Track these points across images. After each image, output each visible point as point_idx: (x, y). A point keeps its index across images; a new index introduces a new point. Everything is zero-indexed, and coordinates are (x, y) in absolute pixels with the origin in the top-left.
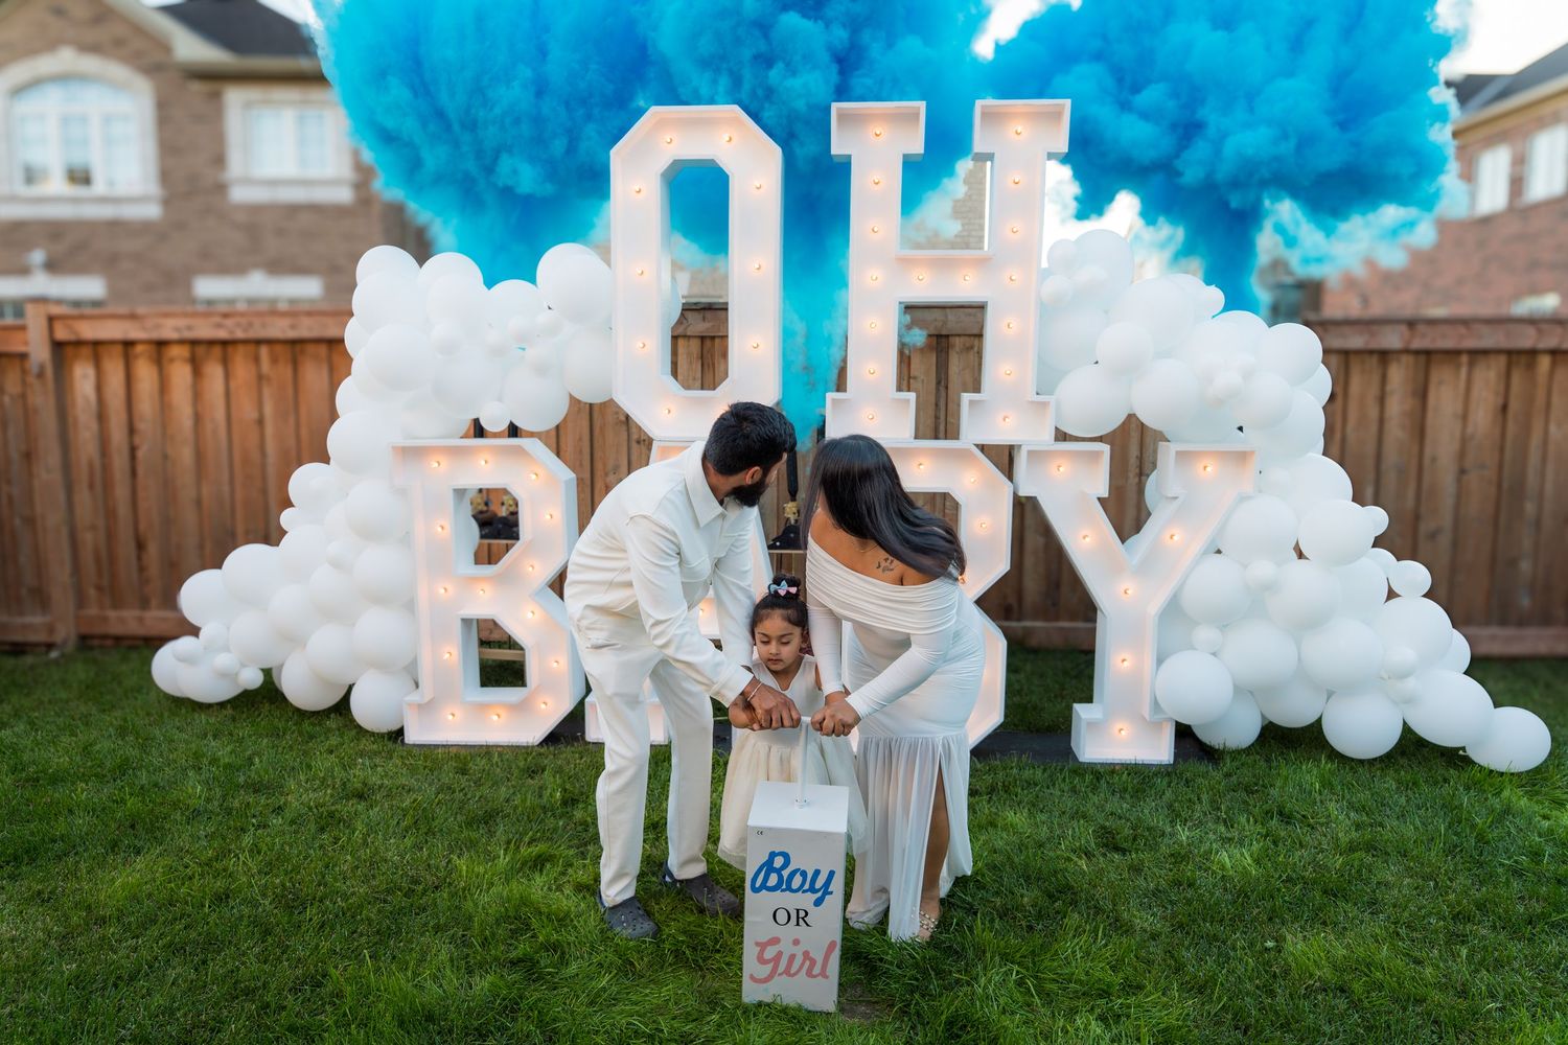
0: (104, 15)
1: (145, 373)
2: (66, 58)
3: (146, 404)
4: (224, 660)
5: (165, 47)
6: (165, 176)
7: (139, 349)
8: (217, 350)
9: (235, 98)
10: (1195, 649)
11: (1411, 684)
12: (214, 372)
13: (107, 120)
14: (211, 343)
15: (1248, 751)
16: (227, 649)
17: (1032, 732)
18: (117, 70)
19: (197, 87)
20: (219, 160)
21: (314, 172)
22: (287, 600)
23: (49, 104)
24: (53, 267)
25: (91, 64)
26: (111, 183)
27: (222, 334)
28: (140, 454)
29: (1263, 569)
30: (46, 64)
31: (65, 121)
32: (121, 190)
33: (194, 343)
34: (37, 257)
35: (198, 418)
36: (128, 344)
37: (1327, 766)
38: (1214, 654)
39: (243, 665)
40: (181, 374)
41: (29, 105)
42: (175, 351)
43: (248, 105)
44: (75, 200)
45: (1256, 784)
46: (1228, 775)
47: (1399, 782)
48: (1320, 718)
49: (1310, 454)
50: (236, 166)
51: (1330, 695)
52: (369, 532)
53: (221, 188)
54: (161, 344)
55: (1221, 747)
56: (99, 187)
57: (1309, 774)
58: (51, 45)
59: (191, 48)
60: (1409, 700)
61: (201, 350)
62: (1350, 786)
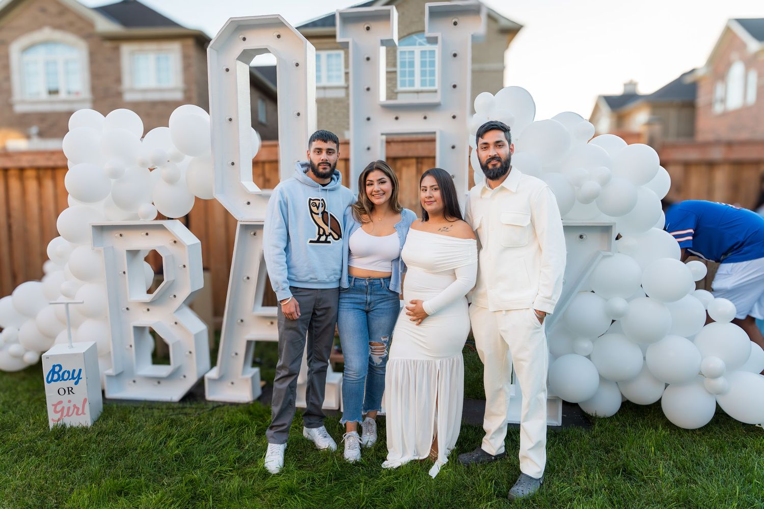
0: (64, 10)
1: (14, 184)
2: (47, 33)
3: (15, 202)
4: (14, 348)
5: (91, 24)
6: (94, 89)
7: (12, 173)
8: (49, 173)
9: (126, 49)
10: (575, 353)
11: (720, 382)
12: (48, 184)
13: (67, 62)
14: (46, 169)
15: (611, 419)
16: (16, 341)
17: (478, 399)
18: (70, 38)
19: (108, 45)
20: (119, 80)
21: (165, 85)
22: (46, 315)
23: (39, 56)
24: (41, 135)
25: (58, 35)
26: (69, 93)
27: (51, 163)
28: (15, 228)
29: (619, 303)
30: (38, 36)
31: (47, 63)
32: (73, 97)
33: (38, 169)
34: (34, 130)
35: (41, 209)
36: (6, 170)
37: (663, 432)
38: (589, 357)
39: (27, 350)
40: (32, 185)
41: (30, 57)
42: (30, 174)
43: (132, 53)
44: (52, 102)
45: (612, 445)
46: (594, 437)
47: (711, 447)
48: (660, 399)
49: (653, 228)
50: (127, 83)
51: (667, 385)
52: (83, 276)
53: (119, 94)
54: (22, 170)
55: (594, 415)
56: (63, 95)
57: (650, 439)
58: (39, 27)
59: (105, 25)
60: (720, 393)
61: (41, 172)
62: (676, 449)
